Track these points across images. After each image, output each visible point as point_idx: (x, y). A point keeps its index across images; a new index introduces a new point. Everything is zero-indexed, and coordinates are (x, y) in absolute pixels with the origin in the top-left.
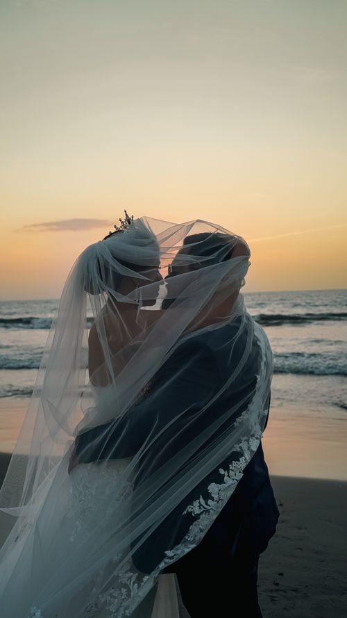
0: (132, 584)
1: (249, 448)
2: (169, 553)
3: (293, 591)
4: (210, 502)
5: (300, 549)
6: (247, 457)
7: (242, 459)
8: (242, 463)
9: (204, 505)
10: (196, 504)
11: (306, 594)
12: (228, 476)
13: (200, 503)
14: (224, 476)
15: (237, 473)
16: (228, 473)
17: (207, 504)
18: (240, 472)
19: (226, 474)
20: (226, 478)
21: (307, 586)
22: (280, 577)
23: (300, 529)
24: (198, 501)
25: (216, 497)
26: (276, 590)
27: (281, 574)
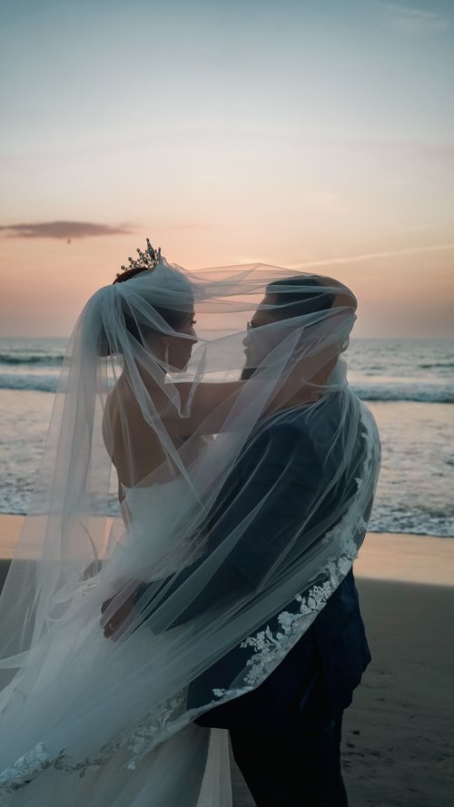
0: (164, 722)
1: (337, 572)
2: (218, 692)
3: (373, 754)
4: (279, 635)
5: (382, 700)
6: (335, 582)
7: (326, 584)
8: (326, 591)
9: (271, 638)
10: (261, 636)
11: (390, 759)
12: (306, 604)
13: (265, 635)
14: (300, 603)
15: (318, 602)
16: (307, 600)
17: (275, 637)
18: (322, 601)
19: (304, 601)
20: (303, 607)
21: (391, 750)
22: (355, 736)
23: (382, 673)
24: (263, 633)
25: (287, 630)
26: (351, 754)
27: (357, 733)
